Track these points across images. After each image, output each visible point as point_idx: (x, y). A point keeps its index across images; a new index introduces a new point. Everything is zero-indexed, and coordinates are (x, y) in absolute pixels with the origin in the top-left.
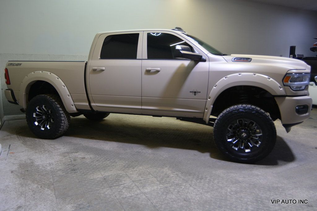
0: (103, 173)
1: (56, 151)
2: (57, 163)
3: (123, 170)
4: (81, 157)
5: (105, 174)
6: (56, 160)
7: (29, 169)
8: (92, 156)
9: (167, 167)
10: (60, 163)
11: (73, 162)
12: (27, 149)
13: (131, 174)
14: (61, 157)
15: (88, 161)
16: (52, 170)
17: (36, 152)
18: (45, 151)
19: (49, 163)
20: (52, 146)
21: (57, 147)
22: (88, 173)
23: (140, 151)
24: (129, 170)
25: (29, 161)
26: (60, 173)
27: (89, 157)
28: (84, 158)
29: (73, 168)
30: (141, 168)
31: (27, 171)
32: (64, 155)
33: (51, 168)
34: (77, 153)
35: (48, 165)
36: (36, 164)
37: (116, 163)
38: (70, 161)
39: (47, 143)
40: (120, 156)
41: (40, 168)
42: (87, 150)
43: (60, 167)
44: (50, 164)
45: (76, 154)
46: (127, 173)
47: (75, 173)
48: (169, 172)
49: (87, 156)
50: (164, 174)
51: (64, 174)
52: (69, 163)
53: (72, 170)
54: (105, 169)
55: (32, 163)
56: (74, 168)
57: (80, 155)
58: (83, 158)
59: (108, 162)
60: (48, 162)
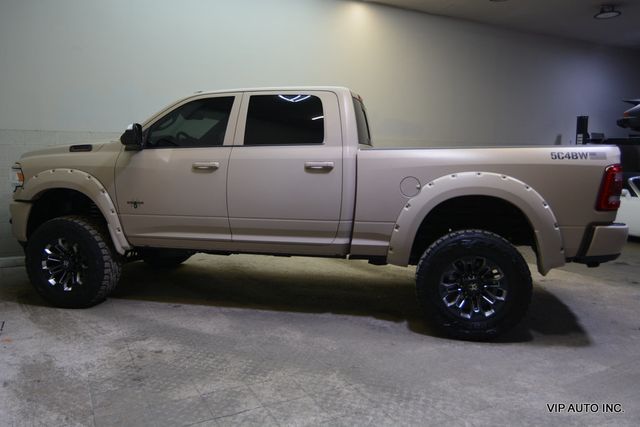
0: (199, 386)
1: (101, 336)
2: (102, 362)
3: (243, 380)
4: (153, 349)
5: (205, 388)
6: (100, 357)
7: (43, 377)
8: (176, 347)
9: (334, 371)
10: (109, 364)
11: (136, 361)
12: (39, 331)
13: (260, 389)
14: (111, 350)
15: (168, 359)
16: (92, 379)
17: (58, 339)
18: (77, 335)
19: (86, 364)
20: (94, 325)
21: (104, 328)
22: (167, 386)
23: (278, 335)
24: (255, 378)
25: (43, 360)
26: (109, 386)
27: (170, 349)
28: (160, 352)
29: (135, 375)
30: (280, 374)
31: (39, 381)
32: (117, 344)
33: (90, 375)
34: (144, 340)
35: (83, 368)
36: (58, 364)
37: (228, 363)
38: (129, 358)
39: (82, 319)
40: (237, 348)
41: (67, 374)
42: (167, 333)
43: (109, 374)
44: (87, 366)
45: (143, 343)
46: (251, 387)
47: (141, 385)
48: (340, 384)
49: (167, 348)
50: (328, 388)
51: (117, 388)
52: (128, 364)
53: (135, 380)
54: (204, 378)
55: (50, 362)
56: (140, 374)
57: (151, 345)
58: (156, 352)
59: (211, 361)
60: (83, 362)
